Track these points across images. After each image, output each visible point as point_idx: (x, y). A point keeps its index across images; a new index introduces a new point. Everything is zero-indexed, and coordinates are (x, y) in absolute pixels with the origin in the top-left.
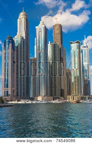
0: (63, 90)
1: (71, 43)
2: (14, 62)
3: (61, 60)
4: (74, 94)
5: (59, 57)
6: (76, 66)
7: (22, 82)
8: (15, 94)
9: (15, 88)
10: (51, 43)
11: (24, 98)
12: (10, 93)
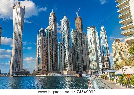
1: (87, 28)
2: (45, 46)
3: (83, 42)
5: (81, 40)
6: (93, 46)
7: (52, 60)
8: (46, 69)
9: (46, 65)
10: (73, 30)
11: (53, 72)
12: (41, 68)
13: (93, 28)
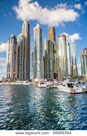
0: (57, 74)
1: (59, 37)
2: (15, 53)
3: (55, 52)
4: (62, 77)
5: (53, 50)
6: (63, 54)
7: (22, 68)
8: (16, 77)
9: (16, 73)
10: (46, 40)
11: (24, 80)
12: (11, 76)
13: (64, 37)
